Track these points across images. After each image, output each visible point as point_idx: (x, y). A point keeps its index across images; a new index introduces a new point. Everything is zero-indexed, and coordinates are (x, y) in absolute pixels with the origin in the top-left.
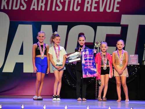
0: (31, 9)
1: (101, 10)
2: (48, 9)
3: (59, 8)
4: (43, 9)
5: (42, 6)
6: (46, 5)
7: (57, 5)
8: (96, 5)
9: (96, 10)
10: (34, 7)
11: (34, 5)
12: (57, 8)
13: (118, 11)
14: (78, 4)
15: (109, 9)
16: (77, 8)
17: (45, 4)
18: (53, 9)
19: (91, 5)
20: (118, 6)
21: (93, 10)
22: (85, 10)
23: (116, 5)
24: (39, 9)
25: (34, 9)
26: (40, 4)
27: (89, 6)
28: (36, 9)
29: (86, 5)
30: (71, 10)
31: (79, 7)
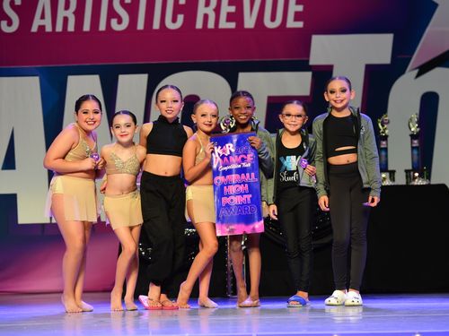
0: (34, 29)
1: (249, 22)
2: (87, 27)
3: (120, 22)
4: (71, 28)
5: (66, 20)
6: (79, 14)
7: (112, 14)
8: (232, 9)
9: (232, 25)
10: (42, 23)
11: (43, 17)
12: (114, 22)
13: (300, 24)
14: (178, 9)
15: (273, 18)
16: (174, 20)
17: (75, 13)
18: (102, 27)
19: (217, 10)
20: (300, 8)
21: (224, 24)
22: (199, 25)
23: (294, 8)
24: (59, 28)
25: (42, 28)
26: (61, 13)
27: (210, 11)
28: (49, 29)
29: (202, 10)
30: (156, 25)
31: (180, 18)
